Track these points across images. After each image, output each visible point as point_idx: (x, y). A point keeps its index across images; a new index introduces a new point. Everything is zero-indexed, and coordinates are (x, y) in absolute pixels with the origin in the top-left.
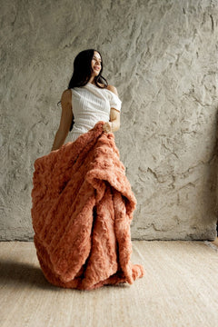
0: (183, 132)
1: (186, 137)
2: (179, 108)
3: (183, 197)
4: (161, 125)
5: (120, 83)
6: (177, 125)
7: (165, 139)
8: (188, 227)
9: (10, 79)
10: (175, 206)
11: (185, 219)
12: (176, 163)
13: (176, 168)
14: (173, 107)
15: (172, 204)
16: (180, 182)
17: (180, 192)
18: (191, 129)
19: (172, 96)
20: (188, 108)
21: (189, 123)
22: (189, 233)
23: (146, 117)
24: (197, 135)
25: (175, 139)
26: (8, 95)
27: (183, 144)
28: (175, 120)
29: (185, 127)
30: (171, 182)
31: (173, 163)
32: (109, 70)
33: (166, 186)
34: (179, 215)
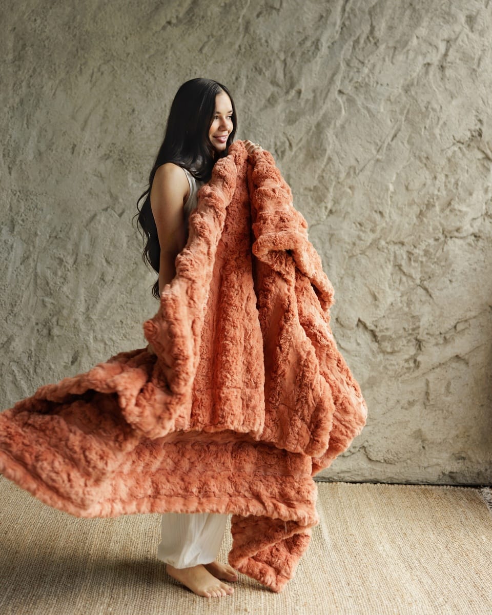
0: (448, 235)
1: (455, 247)
2: (441, 177)
3: (437, 388)
4: (395, 216)
5: (300, 114)
6: (435, 218)
7: (402, 252)
8: (445, 455)
9: (37, 105)
10: (417, 408)
11: (438, 437)
12: (426, 309)
13: (424, 322)
14: (425, 175)
15: (411, 404)
16: (433, 354)
17: (431, 377)
18: (467, 228)
19: (426, 147)
20: (464, 177)
21: (463, 214)
22: (448, 469)
23: (359, 197)
24: (480, 243)
25: (426, 252)
26: (31, 144)
27: (446, 263)
28: (429, 206)
29: (453, 223)
30: (412, 351)
31: (417, 309)
32: (274, 83)
33: (399, 361)
34: (426, 428)
